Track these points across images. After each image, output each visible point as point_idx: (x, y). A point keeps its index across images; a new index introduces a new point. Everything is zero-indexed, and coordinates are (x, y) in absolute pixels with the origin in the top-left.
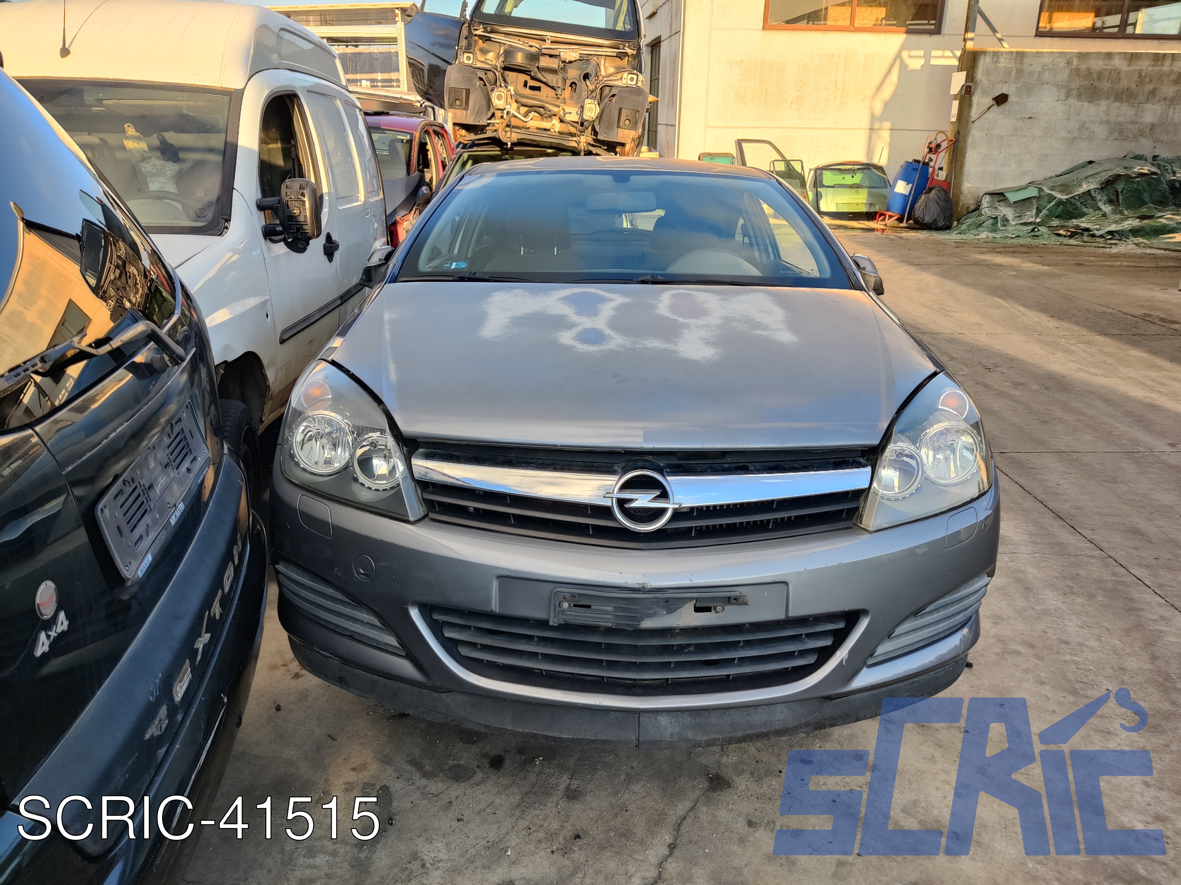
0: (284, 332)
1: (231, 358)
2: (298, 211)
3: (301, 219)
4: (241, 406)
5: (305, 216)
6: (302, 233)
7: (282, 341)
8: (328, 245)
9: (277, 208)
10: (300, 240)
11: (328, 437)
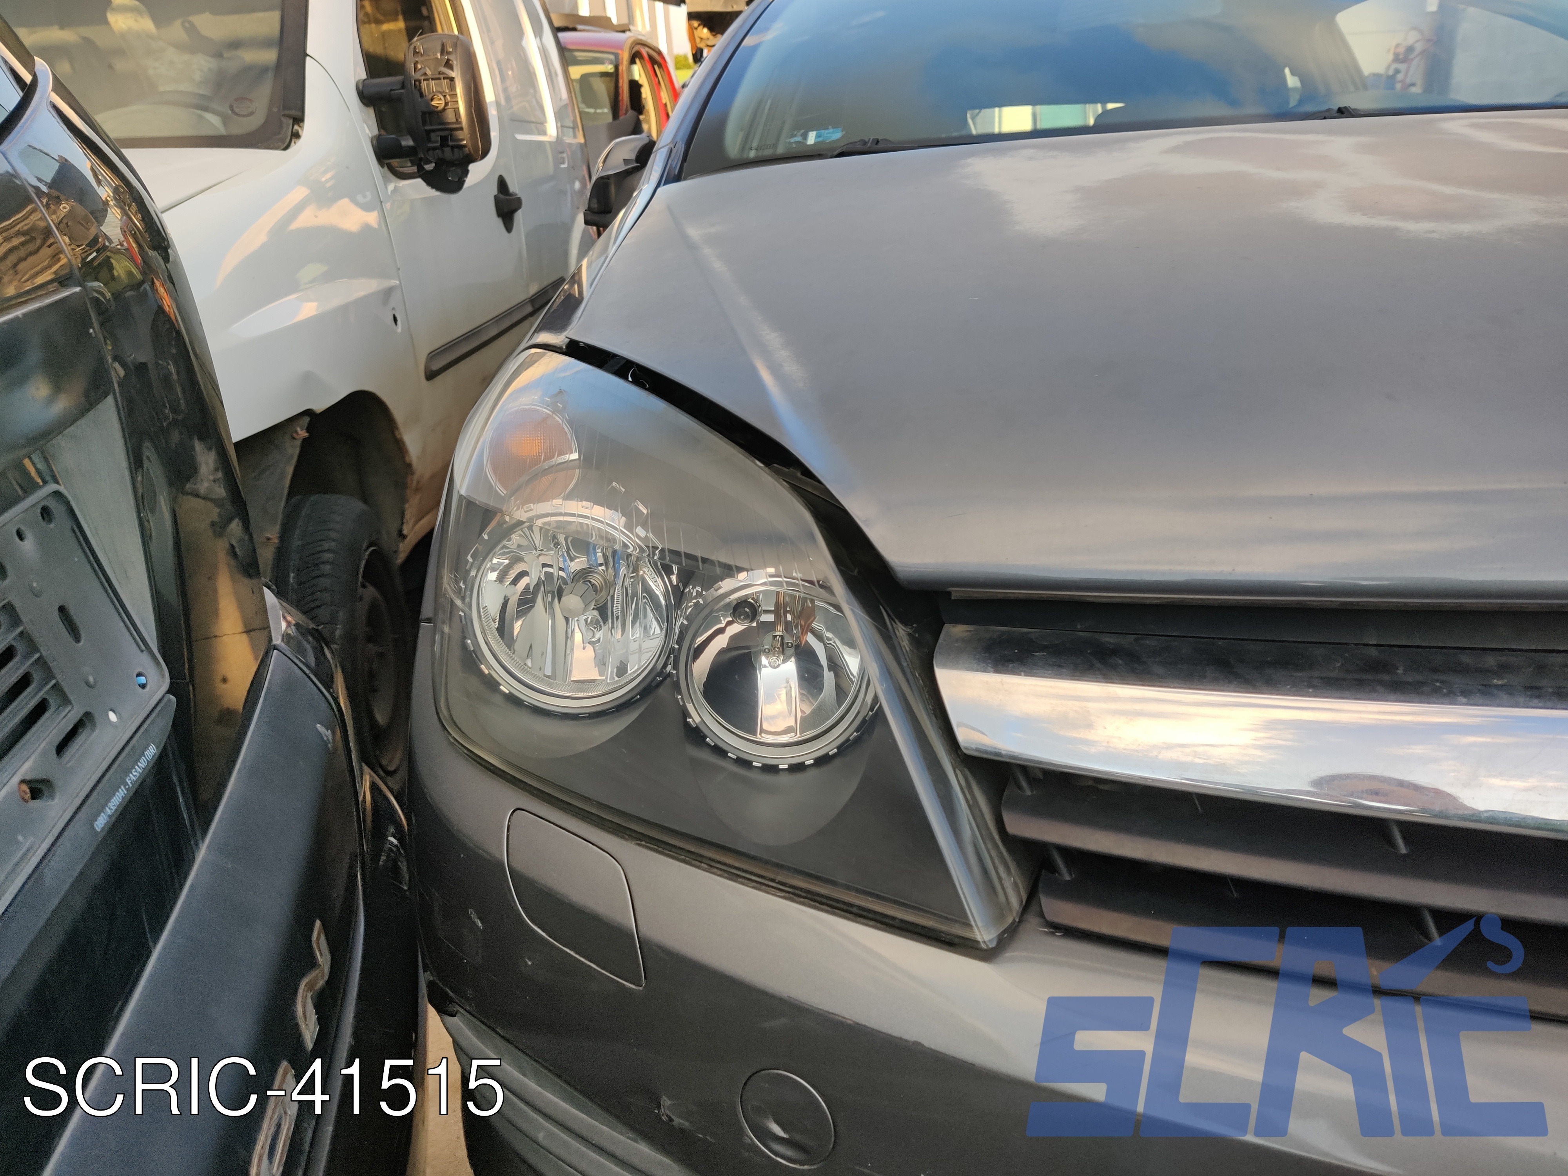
0: (433, 355)
1: (320, 406)
2: (443, 102)
3: (450, 117)
4: (356, 506)
5: (456, 111)
6: (453, 147)
7: (431, 375)
8: (502, 196)
9: (399, 99)
10: (452, 164)
11: (581, 587)
